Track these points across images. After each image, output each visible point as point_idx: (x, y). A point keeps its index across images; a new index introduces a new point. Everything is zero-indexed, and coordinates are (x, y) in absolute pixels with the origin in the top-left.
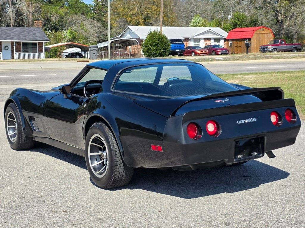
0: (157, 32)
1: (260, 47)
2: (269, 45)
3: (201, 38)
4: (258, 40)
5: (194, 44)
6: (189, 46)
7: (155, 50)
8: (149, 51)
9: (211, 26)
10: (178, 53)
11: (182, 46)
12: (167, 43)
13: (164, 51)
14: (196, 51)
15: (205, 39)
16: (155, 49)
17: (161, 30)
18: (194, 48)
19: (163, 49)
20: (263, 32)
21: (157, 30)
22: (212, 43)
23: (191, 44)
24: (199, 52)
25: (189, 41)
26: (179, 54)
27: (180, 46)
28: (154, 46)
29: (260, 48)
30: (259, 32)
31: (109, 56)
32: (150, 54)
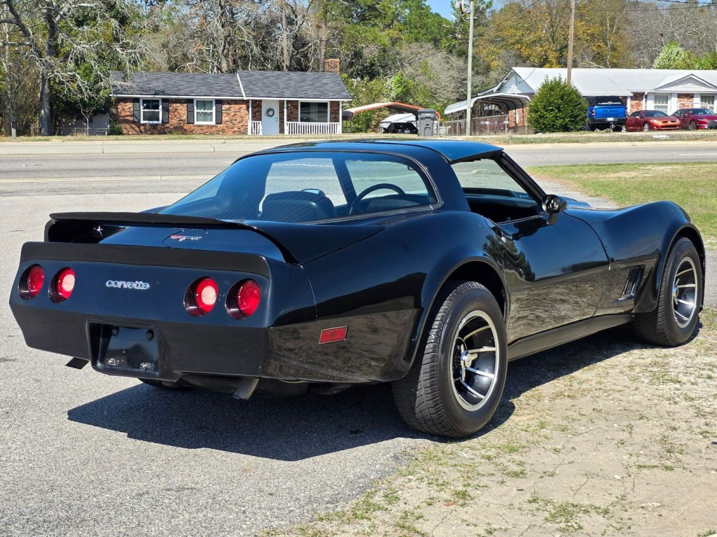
0: (559, 83)
3: (671, 94)
5: (655, 107)
6: (644, 109)
7: (554, 119)
8: (541, 121)
9: (702, 67)
10: (611, 125)
11: (621, 110)
12: (580, 104)
13: (572, 121)
14: (652, 121)
15: (680, 96)
16: (553, 117)
17: (568, 77)
18: (651, 114)
19: (571, 117)
21: (559, 77)
22: (697, 103)
23: (649, 105)
24: (660, 123)
25: (644, 100)
26: (613, 126)
27: (616, 110)
28: (552, 110)
31: (468, 131)
32: (543, 126)
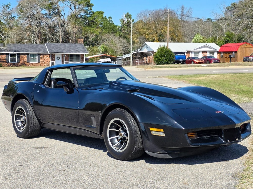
0: (164, 47)
1: (244, 58)
2: (250, 57)
3: (200, 51)
4: (243, 52)
5: (194, 56)
6: (190, 57)
8: (159, 60)
9: (209, 42)
10: (181, 62)
11: (184, 57)
12: (172, 55)
13: (169, 61)
14: (194, 60)
15: (203, 52)
16: (163, 59)
17: (167, 45)
18: (194, 58)
19: (169, 59)
20: (246, 47)
21: (165, 45)
22: (208, 54)
23: (192, 55)
24: (197, 61)
25: (191, 53)
27: (182, 57)
28: (162, 57)
29: (243, 59)
30: (243, 47)
31: (131, 64)
32: (159, 63)
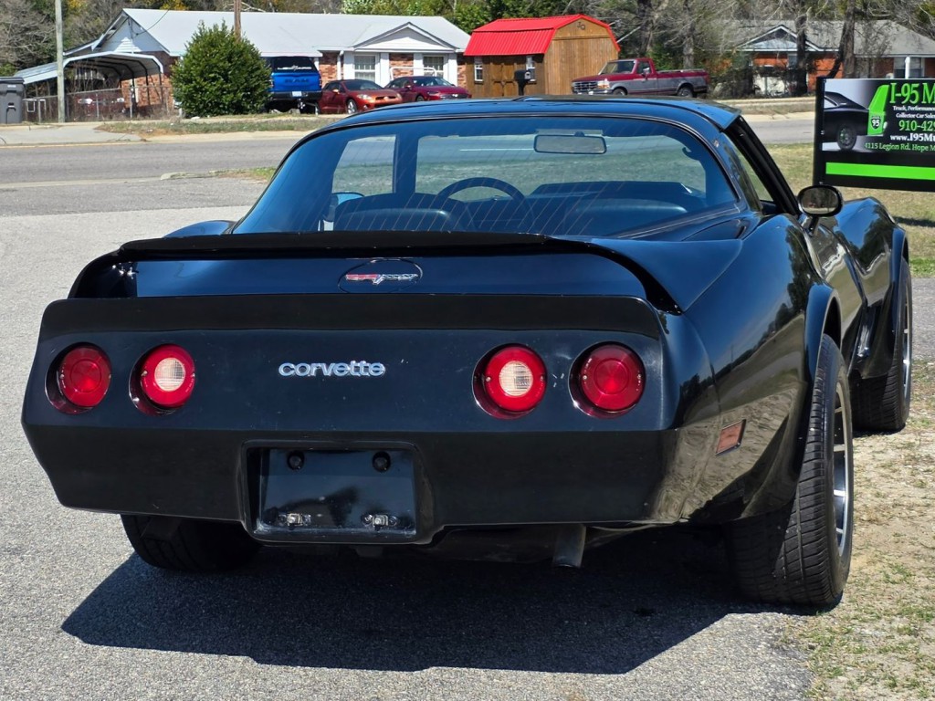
0: (223, 34)
1: (574, 84)
2: (601, 78)
3: (380, 53)
4: (568, 59)
5: (357, 74)
6: (339, 78)
7: (219, 93)
8: (198, 96)
9: (417, 11)
10: (299, 103)
11: (313, 79)
12: (258, 69)
13: (248, 97)
14: (360, 97)
15: (394, 57)
16: (217, 90)
17: (236, 24)
18: (355, 85)
19: (245, 90)
20: (582, 34)
21: (223, 25)
22: (418, 69)
23: (348, 72)
24: (372, 100)
25: (339, 63)
26: (302, 105)
27: (305, 78)
28: (214, 79)
29: (573, 88)
30: (569, 35)
31: (61, 114)
32: (201, 106)
